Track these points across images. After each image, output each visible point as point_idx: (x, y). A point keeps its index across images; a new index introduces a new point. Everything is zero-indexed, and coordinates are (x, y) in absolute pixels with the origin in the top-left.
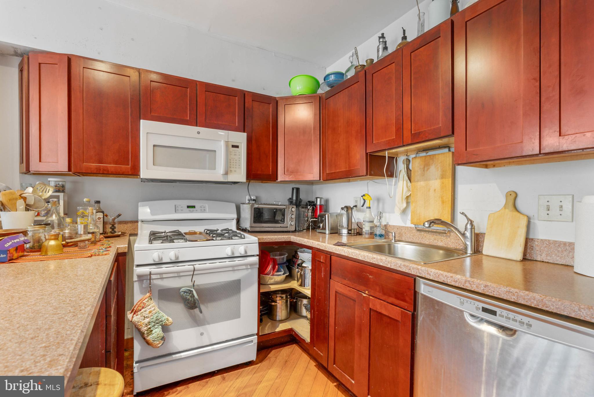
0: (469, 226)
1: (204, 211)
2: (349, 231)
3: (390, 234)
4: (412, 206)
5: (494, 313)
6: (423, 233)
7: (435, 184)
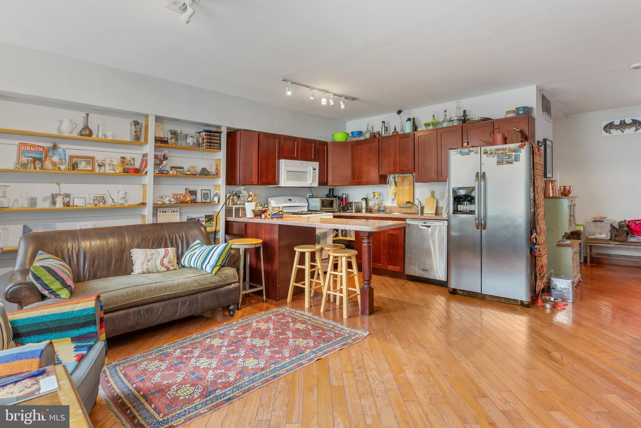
0: (419, 204)
1: (295, 202)
2: (367, 209)
3: (387, 209)
4: (397, 198)
5: (426, 223)
6: (401, 208)
7: (407, 188)
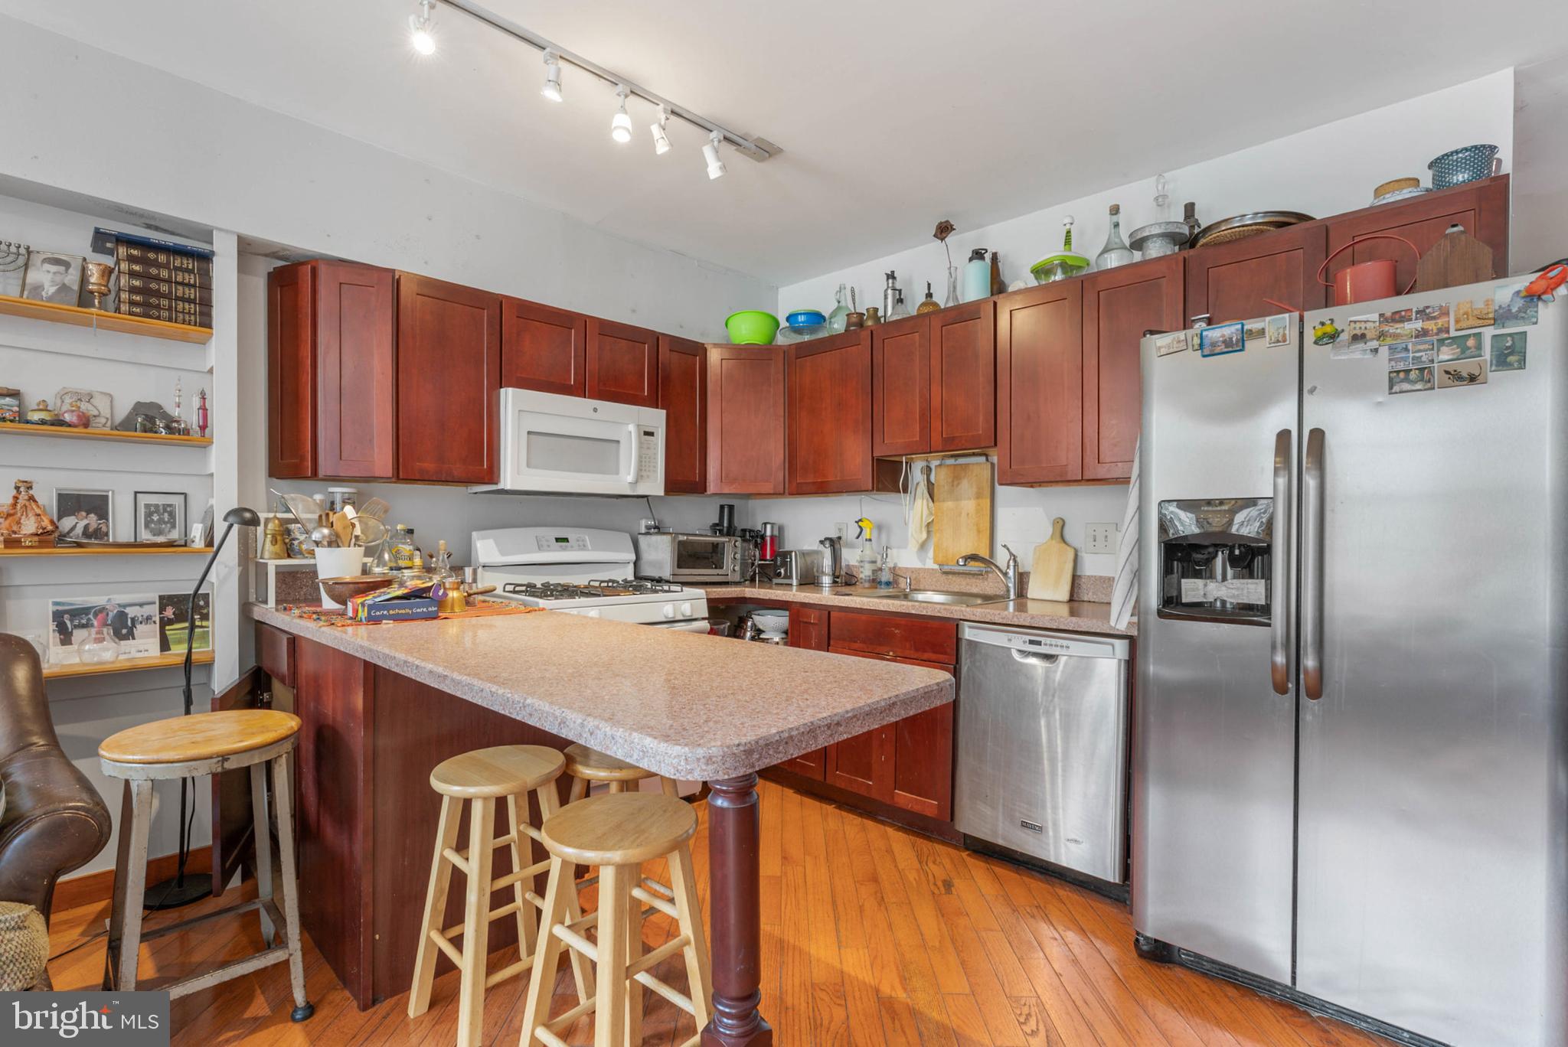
0: (1012, 563)
1: (583, 548)
2: (835, 577)
3: (901, 580)
4: (934, 539)
5: (1039, 643)
6: (950, 576)
